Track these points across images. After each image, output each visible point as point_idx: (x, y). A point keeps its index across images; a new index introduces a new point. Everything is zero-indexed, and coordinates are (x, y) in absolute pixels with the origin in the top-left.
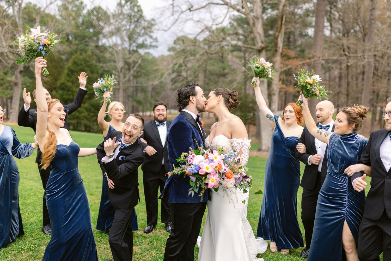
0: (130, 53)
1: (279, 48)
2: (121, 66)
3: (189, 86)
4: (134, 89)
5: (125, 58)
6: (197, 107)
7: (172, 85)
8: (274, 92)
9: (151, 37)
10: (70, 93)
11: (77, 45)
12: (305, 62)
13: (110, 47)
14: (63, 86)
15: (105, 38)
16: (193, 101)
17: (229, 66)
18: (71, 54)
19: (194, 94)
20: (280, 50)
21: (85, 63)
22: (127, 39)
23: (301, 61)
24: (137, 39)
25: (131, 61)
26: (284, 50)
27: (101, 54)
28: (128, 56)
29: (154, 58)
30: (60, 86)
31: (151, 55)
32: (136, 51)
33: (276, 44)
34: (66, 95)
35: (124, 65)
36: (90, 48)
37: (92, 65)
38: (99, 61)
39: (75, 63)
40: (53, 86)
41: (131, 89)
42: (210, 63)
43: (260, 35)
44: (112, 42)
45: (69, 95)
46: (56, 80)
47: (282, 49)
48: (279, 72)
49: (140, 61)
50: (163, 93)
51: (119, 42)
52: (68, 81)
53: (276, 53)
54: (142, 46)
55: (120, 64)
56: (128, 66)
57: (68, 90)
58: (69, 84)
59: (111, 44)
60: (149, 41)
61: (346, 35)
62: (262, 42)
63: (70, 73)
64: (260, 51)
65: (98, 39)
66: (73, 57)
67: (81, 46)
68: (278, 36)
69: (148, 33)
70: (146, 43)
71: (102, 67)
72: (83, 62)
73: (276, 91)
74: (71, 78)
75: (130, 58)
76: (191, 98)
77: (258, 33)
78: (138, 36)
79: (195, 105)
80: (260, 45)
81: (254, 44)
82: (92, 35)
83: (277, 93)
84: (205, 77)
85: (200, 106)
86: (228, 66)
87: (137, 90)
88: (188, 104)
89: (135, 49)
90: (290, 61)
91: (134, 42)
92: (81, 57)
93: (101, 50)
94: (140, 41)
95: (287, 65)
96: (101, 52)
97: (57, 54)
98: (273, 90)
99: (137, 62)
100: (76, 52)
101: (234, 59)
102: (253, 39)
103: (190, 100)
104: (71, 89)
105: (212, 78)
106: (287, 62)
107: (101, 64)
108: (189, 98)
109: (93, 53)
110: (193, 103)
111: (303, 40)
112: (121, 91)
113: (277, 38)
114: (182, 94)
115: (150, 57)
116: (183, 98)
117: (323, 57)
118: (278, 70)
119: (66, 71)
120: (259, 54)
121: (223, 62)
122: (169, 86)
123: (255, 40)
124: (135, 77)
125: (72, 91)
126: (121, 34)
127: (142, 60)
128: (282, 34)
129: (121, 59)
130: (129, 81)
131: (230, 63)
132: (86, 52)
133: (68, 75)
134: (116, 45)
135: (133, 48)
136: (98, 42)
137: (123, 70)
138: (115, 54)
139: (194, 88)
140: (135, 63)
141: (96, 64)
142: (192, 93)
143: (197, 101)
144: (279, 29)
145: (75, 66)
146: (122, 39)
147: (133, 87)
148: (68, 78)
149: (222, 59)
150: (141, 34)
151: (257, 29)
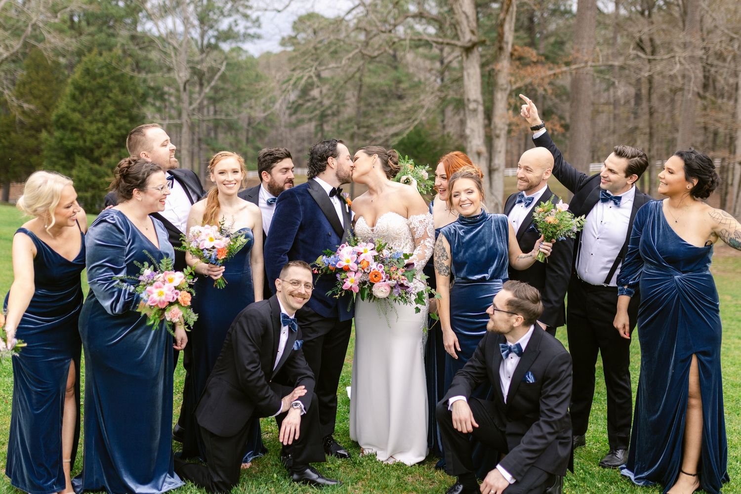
0: (202, 51)
1: (507, 43)
2: (184, 79)
3: (328, 142)
4: (211, 125)
5: (193, 62)
6: (337, 175)
7: (290, 115)
8: (498, 132)
9: (246, 16)
10: (77, 134)
11: (92, 34)
12: (557, 71)
13: (160, 37)
14: (62, 120)
15: (152, 19)
16: (332, 166)
17: (409, 76)
18: (80, 54)
19: (335, 155)
20: (509, 48)
21: (110, 73)
22: (196, 23)
23: (550, 69)
24: (216, 21)
25: (203, 67)
26: (517, 47)
27: (142, 54)
28: (197, 58)
29: (251, 58)
30: (57, 121)
31: (246, 52)
32: (215, 47)
33: (501, 36)
34: (69, 139)
35: (191, 77)
36: (120, 41)
37: (123, 75)
38: (138, 67)
39: (87, 72)
40: (42, 120)
41: (204, 126)
42: (369, 71)
43: (467, 17)
44: (166, 28)
45: (76, 140)
46: (47, 108)
47: (513, 45)
48: (508, 92)
49: (223, 68)
50: (272, 133)
51: (180, 28)
52: (74, 110)
53: (500, 54)
54: (228, 35)
55: (182, 75)
56: (199, 77)
57: (74, 130)
58: (76, 116)
59: (163, 31)
60: (241, 27)
61: (647, 13)
62: (473, 32)
63: (77, 93)
64: (468, 50)
65: (135, 23)
66: (85, 59)
67: (101, 37)
68: (504, 19)
69: (241, 9)
70: (236, 29)
71: (145, 81)
72: (104, 71)
73: (501, 130)
74: (80, 103)
75: (202, 61)
76: (330, 160)
77: (464, 13)
78: (219, 17)
79: (334, 171)
80: (467, 37)
81: (456, 36)
82: (123, 13)
83: (503, 133)
84: (359, 99)
85: (343, 174)
86: (407, 75)
87: (216, 127)
88: (325, 170)
89: (213, 41)
90: (529, 69)
91: (211, 27)
92: (101, 59)
93: (142, 46)
94: (224, 24)
95: (523, 78)
96: (141, 49)
97: (51, 54)
98: (495, 127)
99: (219, 69)
100: (90, 50)
101: (420, 61)
102: (455, 26)
103: (328, 163)
104: (80, 127)
105: (373, 101)
106: (522, 72)
107: (143, 75)
108: (327, 160)
109: (124, 51)
110: (331, 168)
111: (561, 22)
112: (185, 129)
113: (502, 25)
114: (316, 154)
115: (243, 57)
116: (317, 159)
117: (593, 61)
118: (505, 86)
119: (68, 90)
120: (467, 57)
121: (396, 68)
122: (284, 118)
123: (458, 28)
124: (214, 100)
125: (83, 132)
126: (184, 10)
127: (228, 64)
128: (512, 15)
129: (184, 65)
130: (200, 108)
131: (411, 70)
132: (110, 50)
133: (73, 97)
134: (172, 33)
135: (209, 40)
136: (135, 28)
137: (188, 87)
138: (173, 54)
139: (335, 146)
140: (213, 71)
141: (132, 74)
142: (331, 153)
143: (339, 165)
144: (505, 7)
145: (87, 78)
146: (186, 21)
147: (209, 121)
148: (74, 104)
149: (394, 61)
150: (226, 13)
151: (461, 6)
